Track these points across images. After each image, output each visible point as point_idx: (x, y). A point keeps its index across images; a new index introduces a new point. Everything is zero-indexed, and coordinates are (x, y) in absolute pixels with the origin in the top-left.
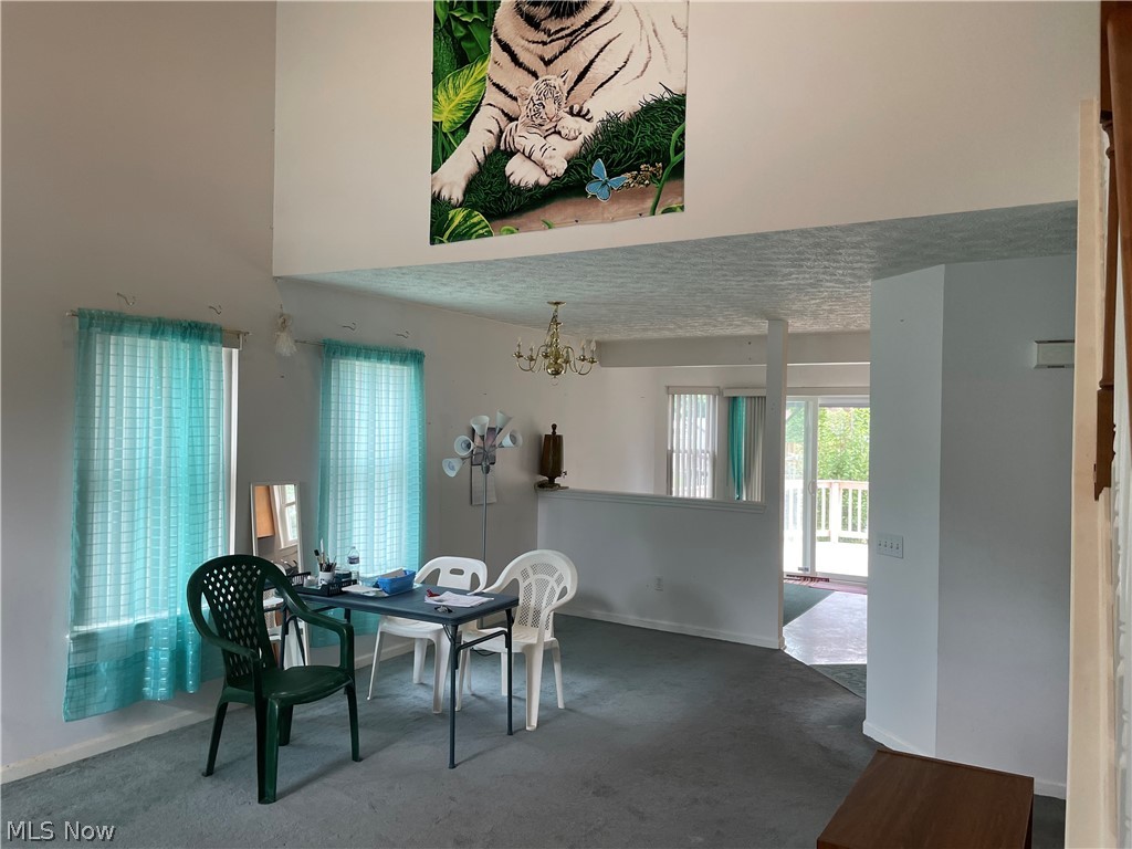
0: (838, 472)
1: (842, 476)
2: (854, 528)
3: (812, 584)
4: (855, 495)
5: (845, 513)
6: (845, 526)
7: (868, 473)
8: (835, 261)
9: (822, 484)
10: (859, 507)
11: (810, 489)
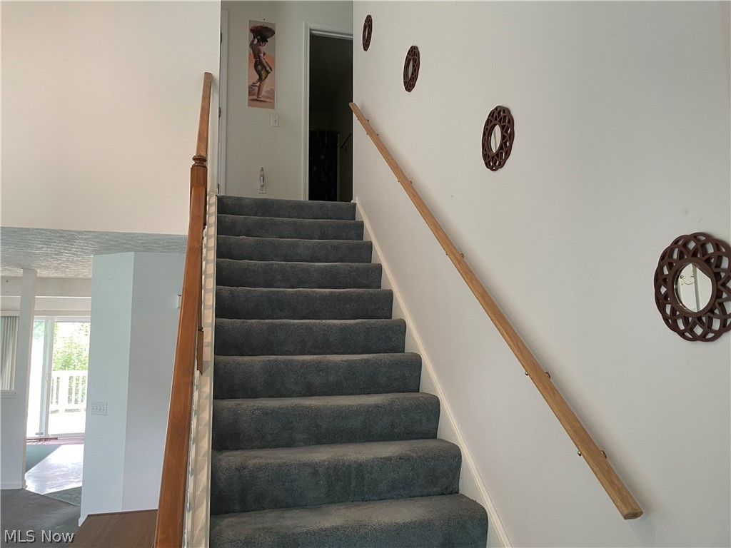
0: (66, 365)
1: (69, 367)
2: (76, 401)
3: (46, 443)
4: (77, 380)
5: (70, 393)
6: (70, 401)
7: (87, 365)
8: (71, 245)
9: (54, 375)
10: (80, 387)
11: (47, 377)
